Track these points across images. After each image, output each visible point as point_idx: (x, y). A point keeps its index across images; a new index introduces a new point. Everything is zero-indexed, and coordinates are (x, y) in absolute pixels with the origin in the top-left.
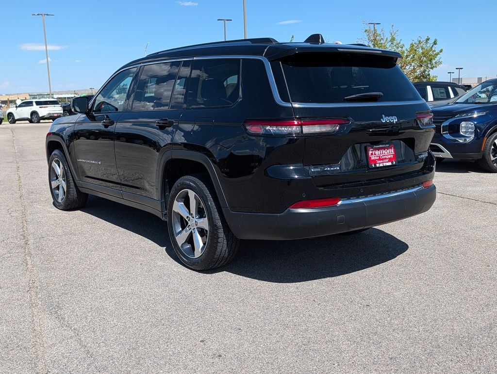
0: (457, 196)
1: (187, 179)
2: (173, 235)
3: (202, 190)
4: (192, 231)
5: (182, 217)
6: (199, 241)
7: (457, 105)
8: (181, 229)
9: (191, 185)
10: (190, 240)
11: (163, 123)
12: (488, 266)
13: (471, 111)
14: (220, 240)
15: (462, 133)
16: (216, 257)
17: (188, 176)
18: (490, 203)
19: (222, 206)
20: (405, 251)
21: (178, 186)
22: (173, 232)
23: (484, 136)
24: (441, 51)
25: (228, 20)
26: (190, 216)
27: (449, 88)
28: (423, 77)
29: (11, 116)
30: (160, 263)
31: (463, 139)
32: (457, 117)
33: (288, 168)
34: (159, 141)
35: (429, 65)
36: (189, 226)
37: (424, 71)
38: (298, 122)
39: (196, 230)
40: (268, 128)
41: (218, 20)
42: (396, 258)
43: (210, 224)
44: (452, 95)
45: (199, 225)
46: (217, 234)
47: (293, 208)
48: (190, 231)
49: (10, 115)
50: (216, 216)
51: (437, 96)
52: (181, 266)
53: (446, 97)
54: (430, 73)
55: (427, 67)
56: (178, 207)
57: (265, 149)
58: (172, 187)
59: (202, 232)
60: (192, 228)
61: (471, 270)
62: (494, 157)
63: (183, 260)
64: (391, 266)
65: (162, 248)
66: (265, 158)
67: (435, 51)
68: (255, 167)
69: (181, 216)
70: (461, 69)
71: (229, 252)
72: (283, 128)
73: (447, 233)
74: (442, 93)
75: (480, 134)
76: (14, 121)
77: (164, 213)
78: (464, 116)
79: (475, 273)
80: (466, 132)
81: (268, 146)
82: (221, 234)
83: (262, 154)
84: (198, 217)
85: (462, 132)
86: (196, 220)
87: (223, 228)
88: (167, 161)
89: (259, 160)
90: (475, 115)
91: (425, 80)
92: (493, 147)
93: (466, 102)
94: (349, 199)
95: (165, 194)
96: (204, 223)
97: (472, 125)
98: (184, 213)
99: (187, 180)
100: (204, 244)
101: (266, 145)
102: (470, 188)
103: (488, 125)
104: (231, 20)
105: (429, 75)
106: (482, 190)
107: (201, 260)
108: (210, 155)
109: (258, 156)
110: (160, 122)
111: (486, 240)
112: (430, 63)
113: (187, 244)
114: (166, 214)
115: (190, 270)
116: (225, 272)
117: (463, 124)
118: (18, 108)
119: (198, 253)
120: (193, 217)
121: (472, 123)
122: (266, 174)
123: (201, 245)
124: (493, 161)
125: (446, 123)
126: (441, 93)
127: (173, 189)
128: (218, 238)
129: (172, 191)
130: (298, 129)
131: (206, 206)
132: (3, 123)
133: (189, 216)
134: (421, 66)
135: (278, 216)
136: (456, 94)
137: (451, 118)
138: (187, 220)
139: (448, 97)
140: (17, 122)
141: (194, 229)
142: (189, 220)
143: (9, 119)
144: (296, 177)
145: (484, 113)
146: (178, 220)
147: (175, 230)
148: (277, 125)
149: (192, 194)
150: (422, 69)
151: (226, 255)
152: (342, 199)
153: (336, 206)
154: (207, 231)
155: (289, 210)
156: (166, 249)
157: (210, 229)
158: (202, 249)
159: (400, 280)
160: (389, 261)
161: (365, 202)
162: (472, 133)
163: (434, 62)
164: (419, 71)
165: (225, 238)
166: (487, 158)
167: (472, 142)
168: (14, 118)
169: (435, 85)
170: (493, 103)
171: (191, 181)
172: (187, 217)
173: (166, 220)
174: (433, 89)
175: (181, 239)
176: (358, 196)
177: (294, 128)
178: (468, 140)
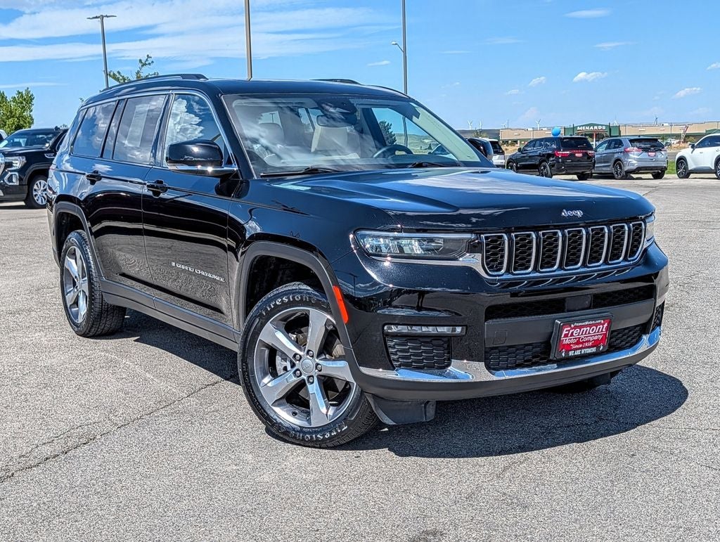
29: (682, 163)
49: (682, 161)
76: (686, 174)
118: (696, 149)
132: (665, 176)
140: (692, 176)
143: (678, 168)
168: (686, 168)
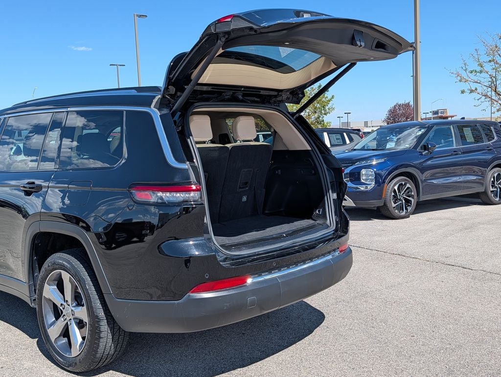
0: (366, 248)
1: (59, 257)
2: (44, 327)
3: (78, 272)
4: (67, 323)
5: (55, 306)
6: (77, 335)
7: (355, 153)
8: (54, 319)
9: (64, 266)
10: (66, 333)
11: (30, 188)
12: (413, 336)
13: (370, 158)
14: (102, 335)
15: (363, 181)
16: (98, 355)
17: (62, 254)
18: (399, 255)
19: (103, 292)
20: (321, 323)
21: (49, 266)
22: (43, 324)
23: (384, 182)
24: (333, 97)
25: (121, 65)
26: (65, 304)
27: (345, 134)
28: (318, 123)
30: (27, 364)
31: (364, 186)
32: (357, 165)
33: (186, 243)
34: (25, 206)
35: (323, 111)
36: (64, 315)
37: (319, 117)
38: (196, 187)
39: (72, 320)
40: (160, 194)
41: (110, 65)
42: (313, 333)
43: (89, 315)
44: (348, 141)
45: (77, 315)
46: (98, 327)
47: (192, 292)
48: (66, 321)
50: (97, 304)
51: (334, 142)
52: (55, 366)
53: (342, 143)
54: (324, 119)
55: (321, 113)
56: (50, 291)
57: (158, 215)
58: (42, 266)
59: (80, 324)
60: (68, 319)
61: (396, 343)
62: (395, 204)
63: (58, 360)
64: (309, 344)
65: (31, 340)
66: (158, 225)
67: (327, 97)
68: (146, 235)
69: (54, 304)
70: (349, 113)
71: (116, 347)
72: (178, 195)
73: (363, 295)
74: (339, 139)
75: (380, 180)
77: (33, 298)
78: (364, 163)
79: (401, 348)
80: (366, 180)
81: (161, 212)
82: (104, 326)
83: (155, 221)
84: (74, 304)
85: (363, 179)
86: (73, 309)
87: (107, 319)
88: (34, 234)
89: (152, 228)
90: (374, 163)
91: (320, 127)
92: (393, 194)
93: (363, 149)
94: (260, 275)
95: (33, 275)
96: (82, 313)
97: (371, 172)
98: (58, 299)
99: (61, 258)
100: (84, 338)
101: (158, 212)
102: (376, 238)
103: (387, 172)
104: (124, 65)
105: (323, 120)
106: (389, 240)
107: (80, 360)
108: (87, 228)
109: (150, 222)
110: (26, 186)
111: (403, 301)
112: (324, 110)
113: (62, 337)
114: (35, 300)
115: (66, 373)
116: (111, 371)
117: (363, 171)
119: (75, 351)
120: (69, 305)
121: (372, 170)
122: (160, 251)
123: (80, 340)
124: (394, 207)
125: (347, 171)
126: (337, 139)
127: (43, 269)
128: (100, 332)
129: (41, 272)
130: (196, 195)
131: (83, 291)
133: (63, 303)
134: (315, 112)
135: (175, 303)
136: (351, 140)
137: (351, 166)
138: (61, 308)
139: (344, 143)
141: (71, 319)
142: (64, 308)
144: (197, 253)
145: (383, 160)
146: (51, 308)
147: (47, 322)
148: (171, 191)
149: (66, 276)
150: (316, 115)
151: (112, 352)
152: (252, 276)
153: (246, 286)
154: (86, 323)
155: (189, 295)
156: (38, 342)
157: (90, 321)
158: (80, 346)
159: (322, 365)
160: (305, 339)
161: (279, 277)
162: (371, 180)
163: (327, 108)
164: (313, 117)
165: (109, 331)
166: (388, 205)
167: (374, 189)
169: (331, 132)
170: (389, 149)
171: (65, 260)
172: (62, 305)
173: (35, 307)
174: (330, 135)
175: (54, 332)
176: (270, 271)
177: (192, 194)
178: (369, 187)
